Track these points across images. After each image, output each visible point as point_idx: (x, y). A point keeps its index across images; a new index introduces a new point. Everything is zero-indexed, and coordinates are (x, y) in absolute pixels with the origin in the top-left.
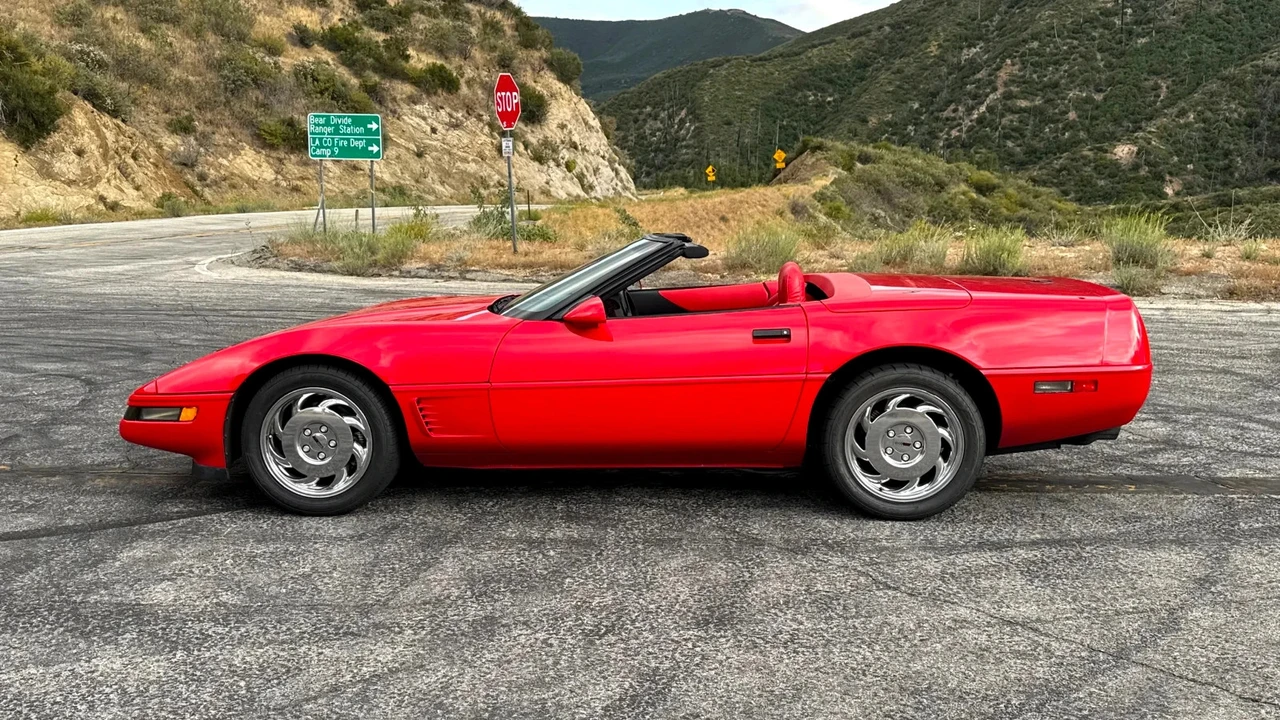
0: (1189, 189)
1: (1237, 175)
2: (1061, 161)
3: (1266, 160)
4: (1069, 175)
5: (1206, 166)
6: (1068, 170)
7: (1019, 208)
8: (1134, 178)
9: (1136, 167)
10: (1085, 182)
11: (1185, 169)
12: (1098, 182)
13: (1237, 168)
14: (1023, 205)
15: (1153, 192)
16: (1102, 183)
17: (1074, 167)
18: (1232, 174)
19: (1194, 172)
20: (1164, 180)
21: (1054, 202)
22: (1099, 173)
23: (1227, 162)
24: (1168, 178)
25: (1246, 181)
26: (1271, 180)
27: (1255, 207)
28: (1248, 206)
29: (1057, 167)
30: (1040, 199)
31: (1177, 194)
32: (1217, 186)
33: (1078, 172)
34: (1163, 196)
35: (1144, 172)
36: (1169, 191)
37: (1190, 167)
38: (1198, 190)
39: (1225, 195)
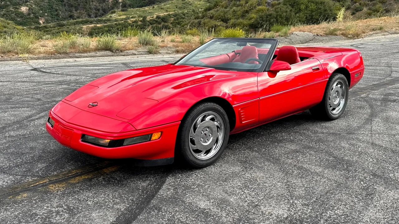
0: (47, 21)
1: (60, 17)
2: (3, 12)
3: (68, 12)
4: (7, 16)
5: (51, 14)
6: (6, 15)
7: (4, 28)
8: (29, 18)
9: (29, 14)
10: (13, 19)
11: (45, 15)
12: (18, 19)
13: (60, 15)
14: (5, 27)
15: (36, 22)
16: (19, 19)
17: (8, 14)
18: (59, 17)
19: (48, 16)
20: (39, 19)
21: (15, 26)
22: (17, 16)
23: (57, 13)
24: (40, 18)
25: (64, 19)
26: (71, 18)
27: (69, 27)
28: (68, 26)
29: (2, 14)
30: (10, 25)
31: (44, 23)
32: (55, 20)
33: (10, 16)
34: (40, 24)
35: (32, 16)
36: (41, 22)
37: (46, 14)
38: (50, 22)
39: (60, 23)
